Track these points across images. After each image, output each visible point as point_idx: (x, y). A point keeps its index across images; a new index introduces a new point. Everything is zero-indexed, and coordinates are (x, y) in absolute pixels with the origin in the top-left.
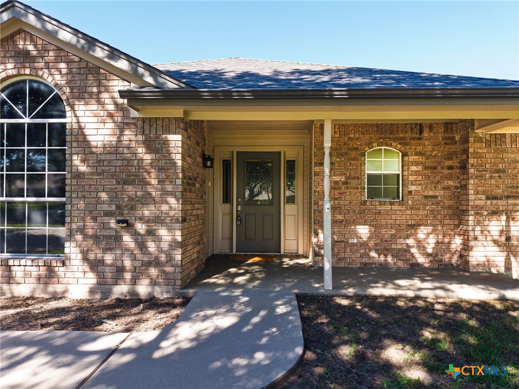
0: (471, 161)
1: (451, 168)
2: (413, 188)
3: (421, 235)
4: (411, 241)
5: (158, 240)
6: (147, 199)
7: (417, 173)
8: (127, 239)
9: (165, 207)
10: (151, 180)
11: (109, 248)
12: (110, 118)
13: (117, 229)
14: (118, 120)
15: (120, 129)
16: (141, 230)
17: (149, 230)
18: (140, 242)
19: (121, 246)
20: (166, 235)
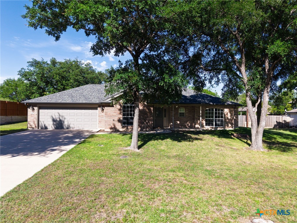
0: (195, 111)
1: (193, 111)
2: (187, 115)
3: (188, 123)
4: (186, 124)
5: (149, 123)
6: (148, 117)
7: (187, 112)
8: (145, 123)
9: (150, 118)
10: (149, 114)
11: (142, 124)
12: (142, 105)
13: (143, 121)
14: (144, 105)
15: (144, 107)
16: (147, 121)
17: (148, 121)
18: (147, 123)
19: (144, 124)
20: (150, 122)
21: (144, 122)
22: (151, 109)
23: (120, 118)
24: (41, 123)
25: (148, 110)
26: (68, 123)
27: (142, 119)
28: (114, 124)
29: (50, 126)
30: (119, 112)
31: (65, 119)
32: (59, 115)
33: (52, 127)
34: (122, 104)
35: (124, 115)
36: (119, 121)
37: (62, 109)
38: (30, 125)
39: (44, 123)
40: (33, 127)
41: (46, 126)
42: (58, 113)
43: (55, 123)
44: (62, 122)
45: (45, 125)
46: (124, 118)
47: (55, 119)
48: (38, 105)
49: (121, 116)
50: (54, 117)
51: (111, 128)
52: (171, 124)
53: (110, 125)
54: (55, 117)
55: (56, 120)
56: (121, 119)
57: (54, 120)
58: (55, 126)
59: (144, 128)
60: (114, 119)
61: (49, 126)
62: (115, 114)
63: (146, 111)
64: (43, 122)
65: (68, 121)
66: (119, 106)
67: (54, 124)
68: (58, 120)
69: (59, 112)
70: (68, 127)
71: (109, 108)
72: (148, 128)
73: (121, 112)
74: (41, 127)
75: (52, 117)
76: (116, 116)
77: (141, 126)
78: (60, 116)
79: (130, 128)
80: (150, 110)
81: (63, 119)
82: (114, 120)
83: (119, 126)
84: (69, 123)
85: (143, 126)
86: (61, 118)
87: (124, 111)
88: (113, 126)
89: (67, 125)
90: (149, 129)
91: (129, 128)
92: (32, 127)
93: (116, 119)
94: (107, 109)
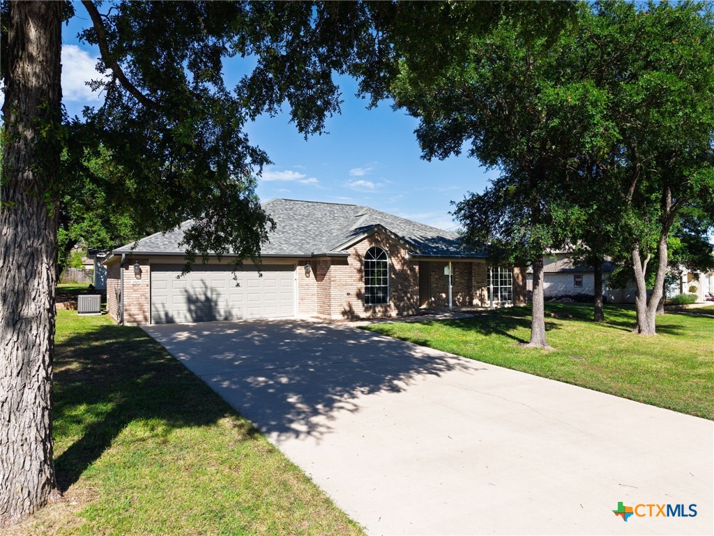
0: (473, 271)
2: (457, 280)
4: (456, 299)
5: (413, 299)
6: (410, 286)
7: (458, 274)
8: (405, 298)
9: (415, 289)
10: (411, 280)
11: (401, 301)
12: (401, 261)
13: (403, 295)
14: (403, 261)
15: (403, 265)
16: (409, 295)
17: (411, 295)
18: (409, 299)
19: (404, 300)
20: (415, 297)
21: (403, 297)
22: (415, 269)
23: (359, 290)
24: (156, 308)
25: (410, 271)
26: (227, 305)
27: (401, 290)
28: (349, 303)
29: (182, 316)
30: (358, 276)
31: (218, 294)
32: (203, 286)
33: (186, 317)
34: (363, 259)
35: (366, 283)
36: (359, 295)
37: (212, 271)
38: (130, 315)
39: (164, 306)
40: (137, 319)
41: (170, 314)
42: (202, 280)
43: (193, 307)
44: (213, 304)
45: (167, 314)
46: (366, 289)
47: (194, 297)
48: (151, 261)
49: (362, 285)
50: (191, 292)
51: (344, 313)
52: (433, 299)
53: (341, 305)
54: (195, 292)
55: (197, 298)
56: (363, 291)
57: (190, 300)
58: (194, 315)
59: (404, 311)
60: (349, 292)
61: (179, 313)
62: (350, 281)
63: (407, 273)
64: (163, 304)
65: (227, 301)
66: (358, 262)
67: (190, 310)
68: (202, 298)
69: (204, 279)
70: (228, 314)
71: (339, 266)
72: (411, 308)
73: (362, 277)
74: (157, 317)
75: (186, 291)
76: (352, 285)
77: (399, 305)
78: (206, 287)
79: (379, 311)
80: (412, 270)
81: (214, 297)
82: (348, 294)
83: (358, 307)
84: (230, 304)
85: (402, 304)
86: (209, 294)
87: (367, 274)
88: (347, 309)
89: (225, 312)
90: (413, 312)
91: (377, 310)
92: (135, 318)
93: (354, 291)
94: (336, 271)
